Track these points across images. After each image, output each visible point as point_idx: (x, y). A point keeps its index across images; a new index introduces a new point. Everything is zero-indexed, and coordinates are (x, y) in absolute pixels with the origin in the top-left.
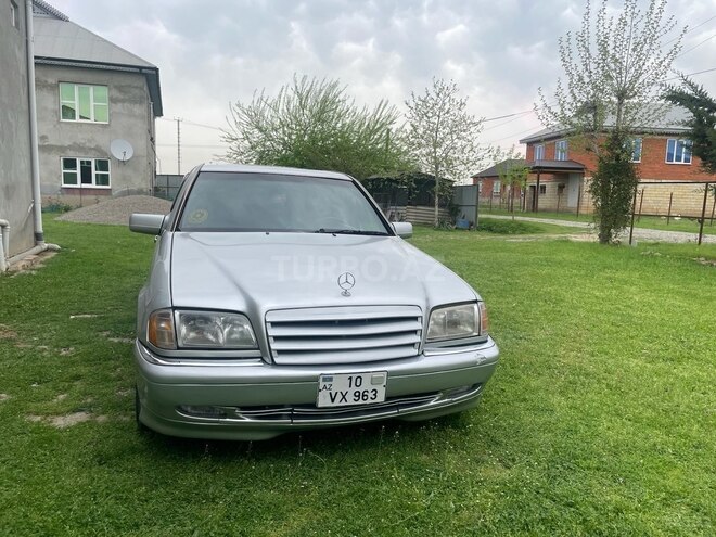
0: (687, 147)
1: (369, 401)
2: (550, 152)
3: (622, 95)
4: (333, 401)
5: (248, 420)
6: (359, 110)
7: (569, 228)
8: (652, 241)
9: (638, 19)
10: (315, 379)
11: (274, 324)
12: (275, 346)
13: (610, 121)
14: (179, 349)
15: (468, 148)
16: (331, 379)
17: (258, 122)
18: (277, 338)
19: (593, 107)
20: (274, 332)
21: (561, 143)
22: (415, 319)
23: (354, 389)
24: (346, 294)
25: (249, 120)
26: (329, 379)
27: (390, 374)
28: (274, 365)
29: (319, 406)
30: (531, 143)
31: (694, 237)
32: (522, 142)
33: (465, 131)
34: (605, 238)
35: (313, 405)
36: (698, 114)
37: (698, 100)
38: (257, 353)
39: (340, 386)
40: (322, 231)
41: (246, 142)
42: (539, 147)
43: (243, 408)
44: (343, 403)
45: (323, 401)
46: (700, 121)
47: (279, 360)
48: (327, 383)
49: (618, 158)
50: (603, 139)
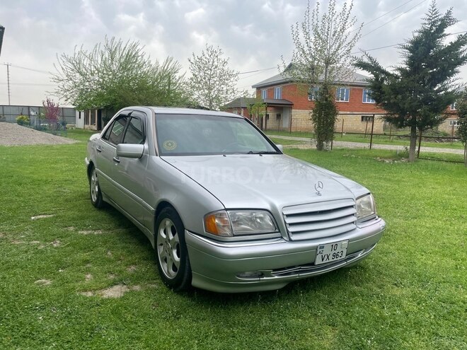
0: (369, 94)
1: (339, 258)
2: (271, 93)
3: (328, 62)
4: (323, 260)
5: (276, 277)
6: (153, 63)
7: (290, 141)
8: (339, 148)
9: (335, 17)
10: (316, 248)
11: (288, 216)
12: (291, 229)
13: (322, 77)
14: (234, 236)
15: (231, 91)
16: (323, 247)
17: (79, 69)
18: (291, 224)
19: (312, 69)
20: (289, 220)
21: (278, 88)
22: (352, 206)
23: (334, 252)
24: (319, 194)
25: (73, 68)
26: (322, 247)
27: (349, 240)
28: (291, 241)
29: (316, 264)
30: (259, 88)
31: (367, 145)
32: (253, 87)
33: (227, 80)
34: (320, 147)
35: (313, 264)
36: (376, 76)
37: (373, 67)
38: (278, 235)
39: (327, 251)
40: (251, 153)
41: (71, 82)
42: (264, 91)
43: (274, 270)
44: (328, 261)
45: (318, 261)
46: (377, 79)
47: (294, 237)
48: (321, 250)
49: (326, 100)
50: (318, 88)
